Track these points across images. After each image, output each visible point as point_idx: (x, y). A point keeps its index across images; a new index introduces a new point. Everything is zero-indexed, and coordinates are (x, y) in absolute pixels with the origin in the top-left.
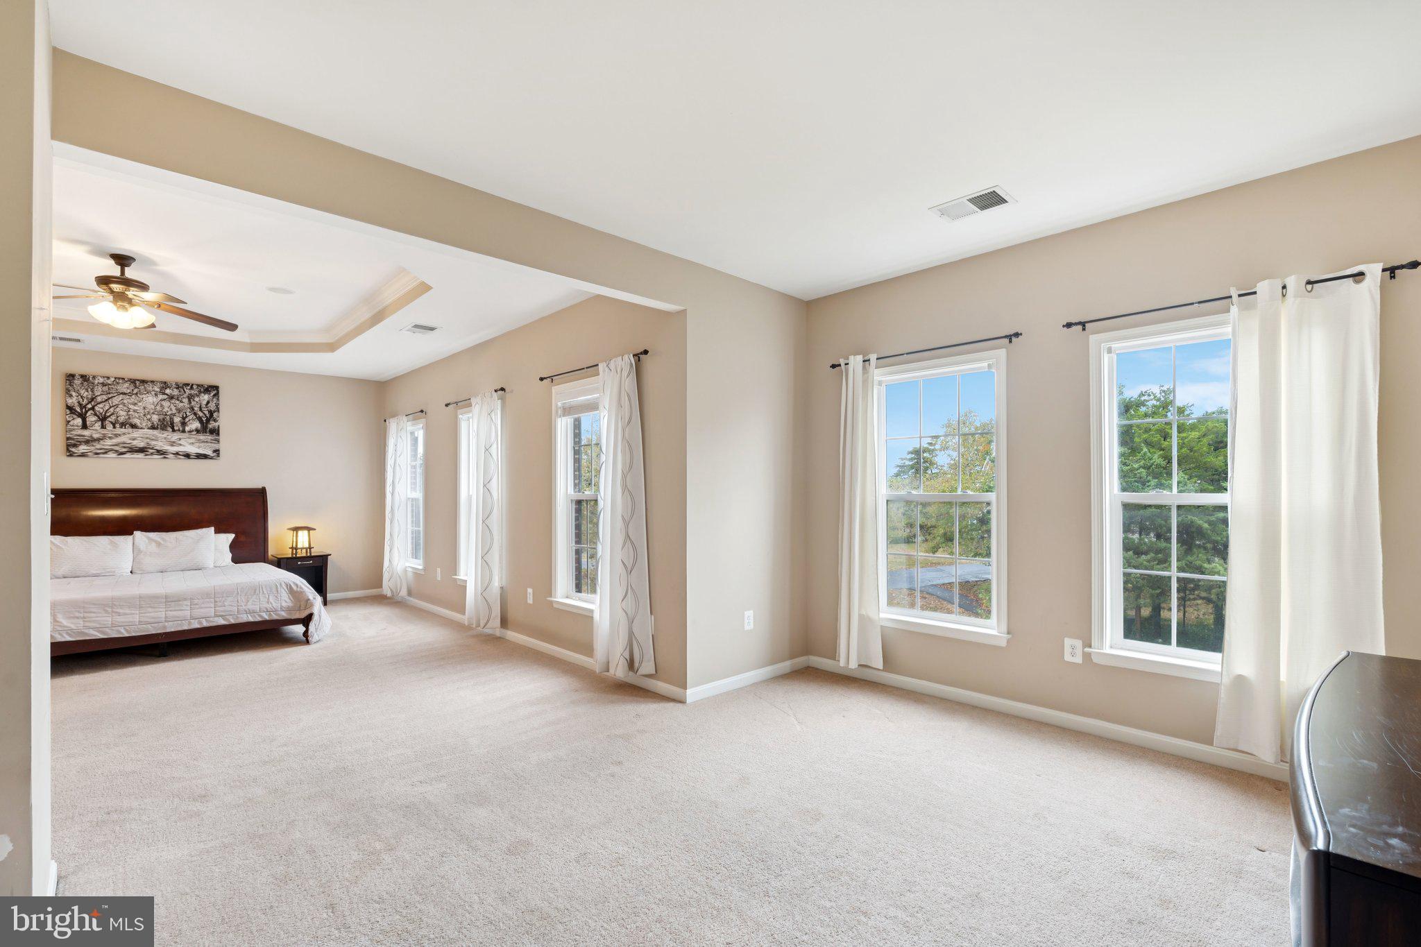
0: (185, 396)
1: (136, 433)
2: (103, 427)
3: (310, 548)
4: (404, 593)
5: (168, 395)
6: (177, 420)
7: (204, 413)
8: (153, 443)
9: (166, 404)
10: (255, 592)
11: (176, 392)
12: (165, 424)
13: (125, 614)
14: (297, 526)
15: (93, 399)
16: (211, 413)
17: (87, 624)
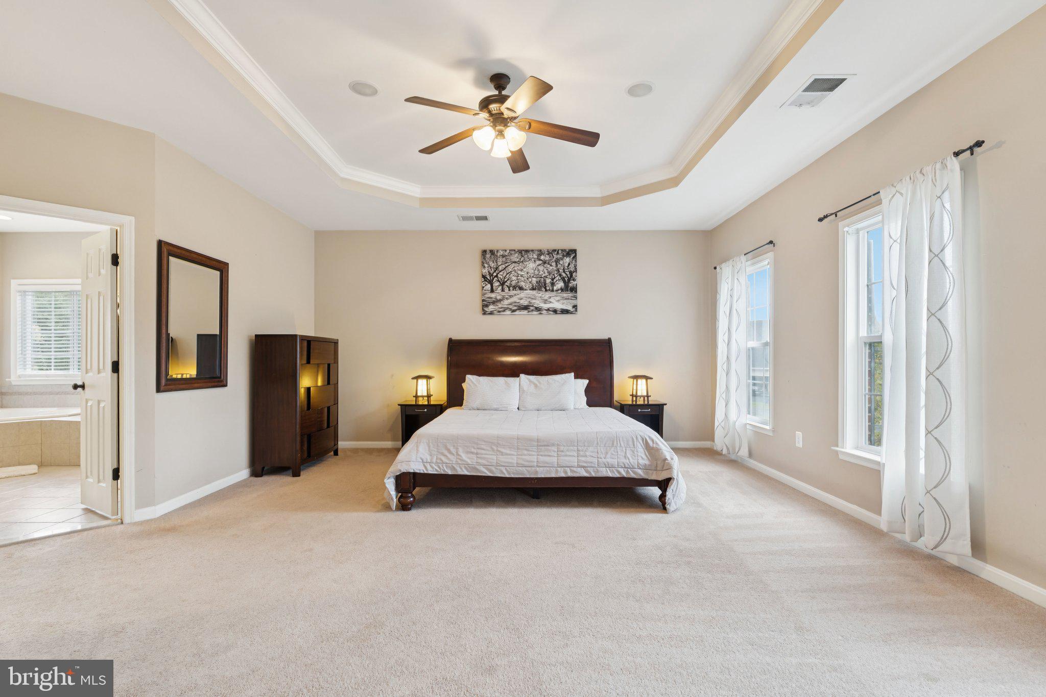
0: (553, 260)
1: (523, 294)
2: (503, 290)
3: (648, 396)
4: (744, 452)
5: (542, 260)
6: (548, 281)
7: (566, 274)
8: (534, 301)
9: (541, 268)
10: (613, 444)
11: (547, 258)
12: (541, 286)
13: (507, 454)
14: (637, 374)
15: (497, 268)
16: (571, 273)
17: (480, 461)
